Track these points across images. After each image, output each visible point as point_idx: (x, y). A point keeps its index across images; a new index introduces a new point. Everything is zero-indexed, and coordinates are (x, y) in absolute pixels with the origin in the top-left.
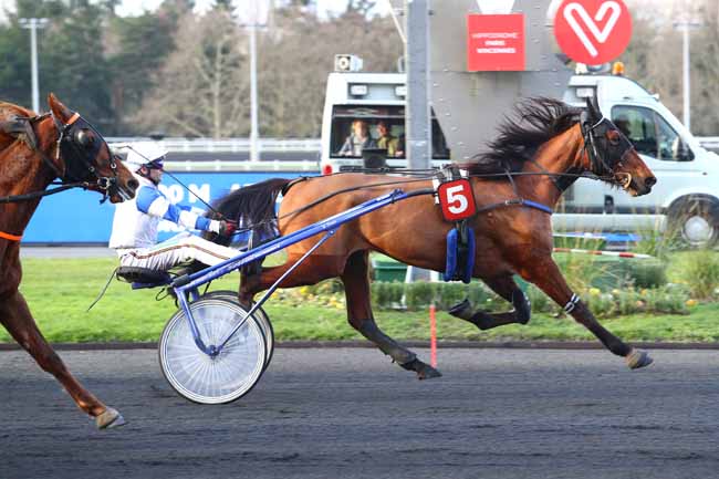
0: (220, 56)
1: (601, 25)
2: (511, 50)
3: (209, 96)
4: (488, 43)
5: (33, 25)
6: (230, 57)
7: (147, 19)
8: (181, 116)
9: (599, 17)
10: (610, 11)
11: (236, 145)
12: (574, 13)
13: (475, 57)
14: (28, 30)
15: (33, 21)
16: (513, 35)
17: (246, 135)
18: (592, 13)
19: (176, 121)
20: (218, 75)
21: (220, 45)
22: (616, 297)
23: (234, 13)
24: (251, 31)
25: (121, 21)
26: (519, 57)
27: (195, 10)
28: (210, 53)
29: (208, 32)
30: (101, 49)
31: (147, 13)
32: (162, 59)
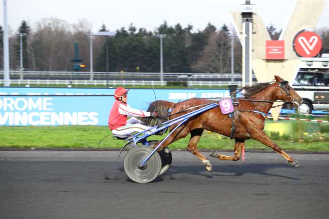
0: (223, 46)
1: (311, 44)
2: (280, 52)
3: (219, 59)
4: (272, 50)
5: (161, 36)
6: (226, 47)
7: (200, 34)
8: (210, 66)
9: (310, 41)
10: (314, 39)
11: (227, 76)
12: (302, 40)
13: (267, 54)
14: (159, 38)
15: (162, 35)
16: (281, 47)
17: (230, 72)
18: (308, 40)
19: (208, 68)
20: (222, 53)
21: (222, 43)
22: (314, 136)
23: (228, 32)
24: (232, 38)
25: (192, 35)
26: (283, 55)
27: (216, 31)
28: (219, 46)
29: (219, 38)
30: (184, 44)
31: (200, 32)
32: (203, 47)
